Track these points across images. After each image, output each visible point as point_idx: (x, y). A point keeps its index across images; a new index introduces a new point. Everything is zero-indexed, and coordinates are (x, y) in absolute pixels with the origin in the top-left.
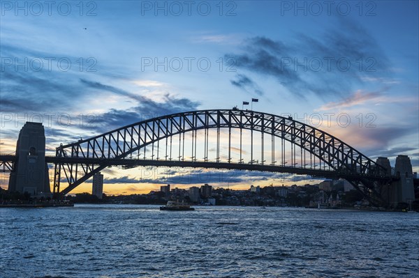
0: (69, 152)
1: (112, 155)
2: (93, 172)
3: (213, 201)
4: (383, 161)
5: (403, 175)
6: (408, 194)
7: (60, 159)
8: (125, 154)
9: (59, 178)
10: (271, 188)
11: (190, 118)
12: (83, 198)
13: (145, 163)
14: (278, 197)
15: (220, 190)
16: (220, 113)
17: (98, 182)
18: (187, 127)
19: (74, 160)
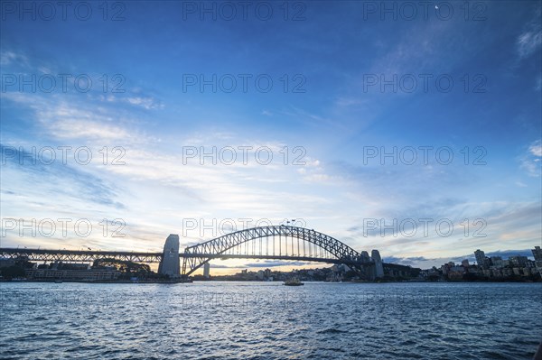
0: (191, 251)
1: (215, 253)
2: (204, 262)
3: (272, 278)
4: (365, 253)
5: (376, 261)
6: (380, 272)
7: (186, 255)
8: (222, 252)
9: (185, 266)
10: (304, 270)
11: (258, 231)
12: (198, 278)
13: (233, 256)
14: (309, 276)
15: (275, 272)
16: (274, 228)
17: (207, 267)
18: (257, 236)
19: (195, 255)
